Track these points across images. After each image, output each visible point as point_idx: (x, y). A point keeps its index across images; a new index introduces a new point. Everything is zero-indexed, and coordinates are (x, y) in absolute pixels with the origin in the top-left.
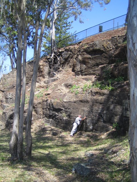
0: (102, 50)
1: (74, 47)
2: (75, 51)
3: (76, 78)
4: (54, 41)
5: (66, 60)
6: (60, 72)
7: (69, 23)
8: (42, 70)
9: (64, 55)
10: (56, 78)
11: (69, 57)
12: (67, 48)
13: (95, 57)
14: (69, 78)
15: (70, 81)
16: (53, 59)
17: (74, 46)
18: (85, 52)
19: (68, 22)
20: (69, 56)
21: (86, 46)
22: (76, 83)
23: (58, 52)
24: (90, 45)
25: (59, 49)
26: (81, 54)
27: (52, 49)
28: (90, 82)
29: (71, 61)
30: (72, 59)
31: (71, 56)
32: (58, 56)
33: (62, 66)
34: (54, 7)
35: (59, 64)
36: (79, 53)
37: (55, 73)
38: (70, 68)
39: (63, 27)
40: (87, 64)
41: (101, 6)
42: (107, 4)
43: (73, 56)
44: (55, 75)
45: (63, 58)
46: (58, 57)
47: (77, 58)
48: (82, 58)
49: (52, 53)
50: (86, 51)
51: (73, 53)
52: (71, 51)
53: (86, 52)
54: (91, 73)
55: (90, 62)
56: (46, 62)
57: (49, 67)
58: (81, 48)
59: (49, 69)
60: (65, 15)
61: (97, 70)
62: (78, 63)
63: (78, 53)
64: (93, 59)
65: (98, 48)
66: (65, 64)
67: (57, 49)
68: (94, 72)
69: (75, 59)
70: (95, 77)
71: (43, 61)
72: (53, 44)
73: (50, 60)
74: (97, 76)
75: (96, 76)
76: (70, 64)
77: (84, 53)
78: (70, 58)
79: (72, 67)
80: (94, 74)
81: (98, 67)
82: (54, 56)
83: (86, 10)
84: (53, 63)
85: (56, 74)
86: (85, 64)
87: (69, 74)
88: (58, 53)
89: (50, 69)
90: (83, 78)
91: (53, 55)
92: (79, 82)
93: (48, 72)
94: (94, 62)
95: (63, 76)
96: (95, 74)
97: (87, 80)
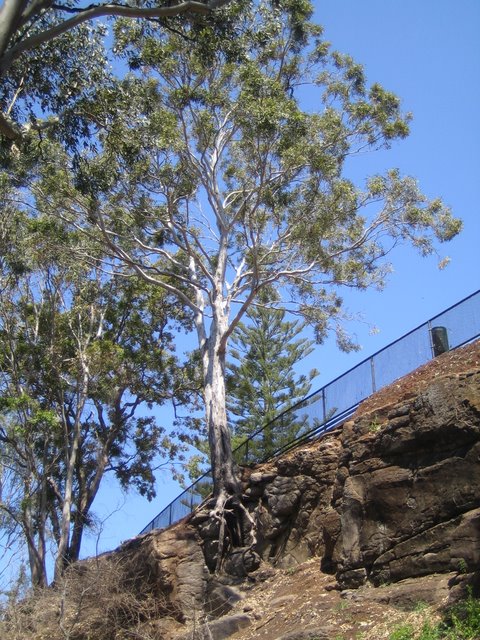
0: (466, 428)
1: (322, 449)
2: (328, 469)
3: (348, 603)
4: (223, 436)
5: (290, 519)
6: (261, 585)
7: (303, 379)
8: (167, 580)
9: (277, 494)
10: (241, 614)
11: (299, 501)
12: (290, 458)
13: (432, 472)
14: (306, 607)
15: (313, 622)
16: (224, 521)
17: (320, 445)
18: (375, 454)
19: (296, 379)
20: (299, 497)
21: (379, 428)
22: (345, 627)
23: (245, 484)
24: (399, 415)
25: (253, 467)
26: (358, 472)
27: (218, 470)
28: (427, 610)
29: (312, 523)
30: (315, 512)
31: (310, 494)
32: (246, 502)
33: (272, 554)
34: (214, 287)
35: (255, 541)
36: (348, 467)
37: (234, 589)
38: (312, 555)
39: (278, 399)
40: (394, 516)
41: (425, 254)
42: (449, 238)
43: (319, 493)
44: (237, 598)
45: (270, 509)
46: (247, 511)
47: (338, 495)
48: (367, 492)
49: (216, 493)
50: (378, 448)
51: (318, 479)
52: (307, 470)
53: (382, 457)
54: (424, 564)
55: (410, 502)
56: (191, 537)
57: (203, 561)
58: (355, 439)
59: (204, 572)
60: (279, 349)
61: (458, 539)
62: (345, 519)
63: (344, 471)
64: (423, 488)
65: (440, 422)
66: (287, 538)
67: (243, 472)
68: (442, 556)
69: (333, 503)
70: (452, 583)
71: (174, 535)
72: (218, 450)
73: (208, 528)
74: (460, 573)
75: (452, 575)
76: (310, 537)
77: (374, 460)
78: (309, 504)
79: (323, 548)
80: (440, 567)
81: (457, 523)
82: (228, 505)
83: (360, 286)
84: (225, 541)
85: (243, 594)
86: (384, 521)
87: (309, 584)
88: (249, 490)
89: (212, 571)
90: (384, 596)
91: (221, 500)
92: (363, 624)
93: (199, 589)
94: (431, 499)
95: (278, 600)
96: (446, 563)
97: (406, 603)
